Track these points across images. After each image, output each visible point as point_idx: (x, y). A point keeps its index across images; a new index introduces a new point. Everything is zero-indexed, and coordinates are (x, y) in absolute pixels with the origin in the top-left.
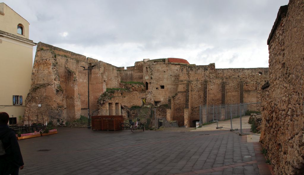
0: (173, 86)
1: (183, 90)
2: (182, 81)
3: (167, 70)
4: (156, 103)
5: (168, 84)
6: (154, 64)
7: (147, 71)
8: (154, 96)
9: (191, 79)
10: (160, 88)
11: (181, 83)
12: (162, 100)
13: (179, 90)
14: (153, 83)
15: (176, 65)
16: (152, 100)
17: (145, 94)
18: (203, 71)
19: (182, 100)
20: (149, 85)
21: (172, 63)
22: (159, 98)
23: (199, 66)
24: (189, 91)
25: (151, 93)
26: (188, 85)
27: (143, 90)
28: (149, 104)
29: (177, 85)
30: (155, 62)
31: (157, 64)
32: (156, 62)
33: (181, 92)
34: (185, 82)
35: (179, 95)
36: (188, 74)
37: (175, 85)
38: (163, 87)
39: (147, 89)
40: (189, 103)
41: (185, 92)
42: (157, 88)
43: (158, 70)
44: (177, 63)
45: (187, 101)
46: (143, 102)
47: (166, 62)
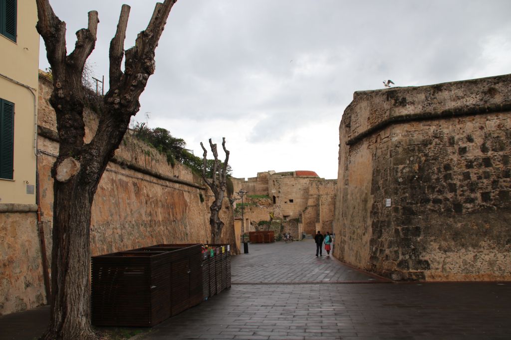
0: (302, 200)
1: (313, 204)
2: (312, 195)
3: (296, 184)
4: (285, 217)
5: (298, 198)
6: (282, 177)
7: (274, 184)
8: (283, 211)
9: (321, 193)
10: (288, 202)
11: (311, 197)
12: (291, 214)
13: (309, 204)
14: (282, 197)
15: (305, 178)
16: (281, 214)
17: (272, 208)
18: (333, 184)
19: (312, 214)
20: (277, 199)
21: (300, 176)
22: (288, 212)
23: (329, 180)
24: (319, 206)
25: (279, 207)
26: (318, 199)
27: (270, 204)
28: (278, 218)
29: (307, 199)
30: (282, 176)
31: (285, 178)
32: (284, 175)
33: (311, 206)
34: (315, 196)
35: (310, 209)
36: (318, 188)
37: (304, 199)
38: (291, 201)
39: (275, 202)
40: (320, 217)
41: (315, 206)
42: (286, 202)
43: (286, 184)
44: (306, 177)
45: (318, 215)
46: (271, 217)
47: (295, 176)
